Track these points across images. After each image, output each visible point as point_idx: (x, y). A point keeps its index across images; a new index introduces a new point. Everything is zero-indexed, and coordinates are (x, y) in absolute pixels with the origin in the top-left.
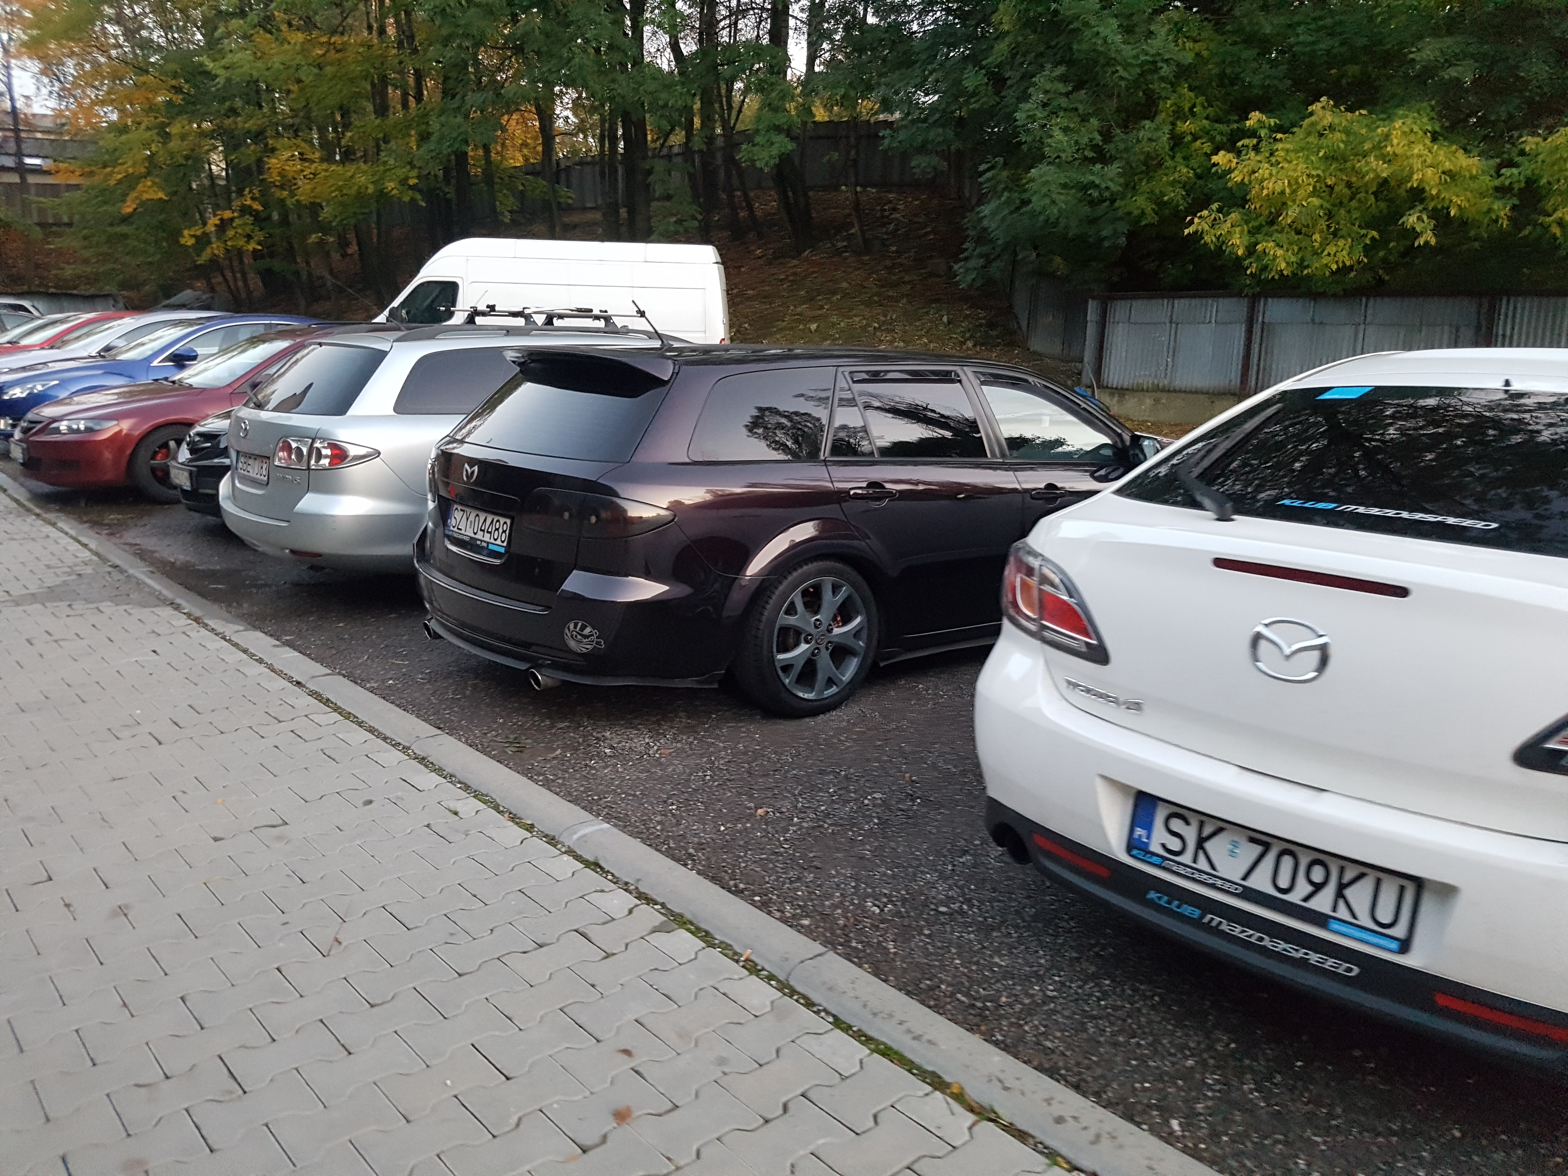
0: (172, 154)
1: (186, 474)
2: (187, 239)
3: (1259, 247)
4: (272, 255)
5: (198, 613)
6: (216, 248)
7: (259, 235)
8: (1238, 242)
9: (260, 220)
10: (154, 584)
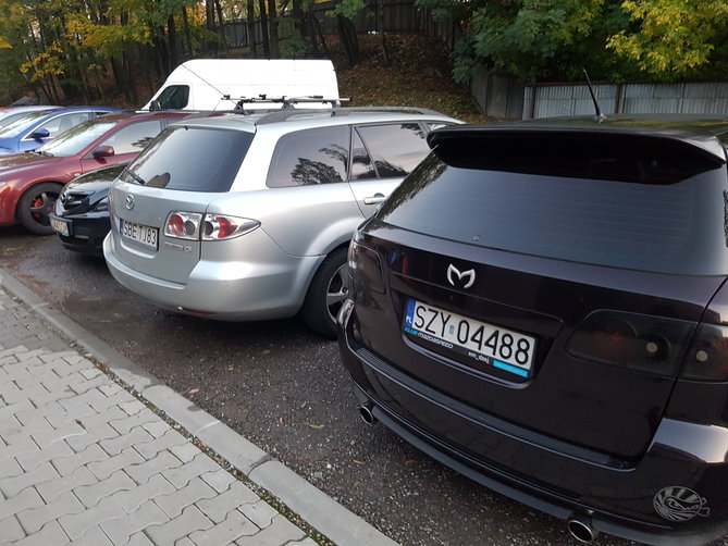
0: (12, 23)
1: (65, 224)
2: (24, 69)
3: (649, 55)
4: (68, 77)
5: (103, 360)
6: (39, 73)
7: (62, 66)
8: (636, 52)
9: (62, 58)
10: (57, 322)
